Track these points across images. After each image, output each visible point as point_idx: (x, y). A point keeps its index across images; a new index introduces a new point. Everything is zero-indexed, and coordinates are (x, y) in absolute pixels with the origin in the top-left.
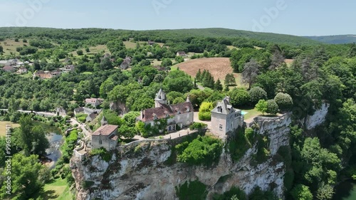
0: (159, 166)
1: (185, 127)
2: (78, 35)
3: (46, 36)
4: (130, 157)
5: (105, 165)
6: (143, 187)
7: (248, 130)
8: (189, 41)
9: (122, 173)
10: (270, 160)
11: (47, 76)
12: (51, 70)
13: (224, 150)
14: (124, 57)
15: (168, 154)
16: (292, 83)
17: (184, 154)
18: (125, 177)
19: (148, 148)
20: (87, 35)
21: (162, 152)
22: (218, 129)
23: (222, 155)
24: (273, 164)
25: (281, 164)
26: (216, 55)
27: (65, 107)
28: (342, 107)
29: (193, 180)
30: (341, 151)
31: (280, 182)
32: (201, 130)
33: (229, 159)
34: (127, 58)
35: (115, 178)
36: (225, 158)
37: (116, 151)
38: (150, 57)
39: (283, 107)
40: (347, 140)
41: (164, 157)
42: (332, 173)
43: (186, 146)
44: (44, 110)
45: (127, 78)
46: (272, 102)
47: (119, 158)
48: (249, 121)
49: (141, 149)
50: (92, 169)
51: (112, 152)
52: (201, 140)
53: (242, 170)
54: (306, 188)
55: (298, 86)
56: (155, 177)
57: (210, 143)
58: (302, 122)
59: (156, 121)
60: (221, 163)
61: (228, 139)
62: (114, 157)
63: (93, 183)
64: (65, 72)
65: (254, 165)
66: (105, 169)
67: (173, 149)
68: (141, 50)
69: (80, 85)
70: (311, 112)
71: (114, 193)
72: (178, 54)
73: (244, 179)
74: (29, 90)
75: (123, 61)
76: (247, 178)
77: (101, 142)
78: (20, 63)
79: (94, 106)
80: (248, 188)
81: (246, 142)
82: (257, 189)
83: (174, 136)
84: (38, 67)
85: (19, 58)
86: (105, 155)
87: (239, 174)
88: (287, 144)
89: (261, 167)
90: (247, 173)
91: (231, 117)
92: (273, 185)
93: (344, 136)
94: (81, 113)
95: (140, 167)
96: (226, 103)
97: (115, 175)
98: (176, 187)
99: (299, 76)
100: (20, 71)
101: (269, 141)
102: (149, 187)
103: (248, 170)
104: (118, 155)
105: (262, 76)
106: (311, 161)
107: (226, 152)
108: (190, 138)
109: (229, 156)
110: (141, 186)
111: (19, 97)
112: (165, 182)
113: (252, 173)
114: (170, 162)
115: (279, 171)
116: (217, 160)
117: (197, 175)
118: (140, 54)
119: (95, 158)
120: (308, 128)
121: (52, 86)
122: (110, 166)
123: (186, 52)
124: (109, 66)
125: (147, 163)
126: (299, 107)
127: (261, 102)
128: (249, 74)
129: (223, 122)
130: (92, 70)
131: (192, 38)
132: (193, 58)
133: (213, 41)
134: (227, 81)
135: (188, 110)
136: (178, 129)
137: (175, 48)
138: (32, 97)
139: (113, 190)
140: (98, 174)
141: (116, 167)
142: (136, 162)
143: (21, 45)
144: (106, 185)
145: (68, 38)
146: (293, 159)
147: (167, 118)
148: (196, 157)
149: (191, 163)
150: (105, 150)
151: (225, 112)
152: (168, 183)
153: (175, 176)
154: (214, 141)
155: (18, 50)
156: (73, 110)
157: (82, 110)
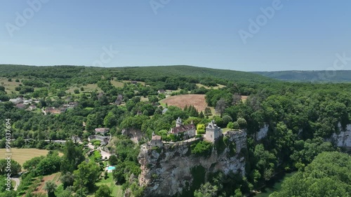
0: (183, 156)
1: (192, 137)
4: (170, 151)
5: (158, 155)
6: (176, 167)
7: (225, 138)
8: (164, 80)
9: (166, 159)
10: (237, 156)
11: (57, 112)
12: (57, 107)
13: (213, 148)
14: (117, 95)
15: (187, 150)
16: (246, 113)
17: (195, 150)
18: (167, 162)
19: (178, 146)
20: (69, 74)
21: (184, 148)
22: (210, 137)
24: (238, 158)
25: (243, 158)
26: (189, 92)
27: (80, 136)
28: (276, 126)
29: (198, 165)
30: (276, 152)
31: (243, 169)
32: (201, 138)
34: (120, 96)
35: (163, 162)
36: (214, 153)
37: (163, 148)
38: (138, 95)
39: (242, 126)
40: (280, 146)
41: (185, 152)
42: (272, 164)
43: (195, 146)
44: (60, 139)
45: (123, 112)
46: (236, 123)
47: (165, 152)
48: (225, 133)
50: (152, 157)
51: (161, 148)
52: (201, 143)
53: (223, 160)
54: (257, 171)
55: (250, 114)
56: (180, 162)
57: (206, 144)
58: (254, 136)
59: (179, 133)
60: (212, 156)
61: (215, 142)
62: (162, 151)
63: (152, 165)
64: (70, 108)
65: (229, 157)
66: (158, 157)
67: (189, 147)
68: (128, 89)
69: (88, 118)
70: (258, 130)
71: (162, 170)
72: (159, 92)
75: (116, 98)
76: (225, 165)
77: (156, 144)
79: (103, 134)
80: (226, 171)
81: (224, 144)
82: (231, 171)
83: (190, 140)
84: (44, 104)
86: (158, 150)
87: (222, 163)
88: (245, 147)
89: (232, 159)
90: (225, 162)
91: (216, 131)
92: (239, 170)
93: (278, 143)
94: (94, 140)
95: (174, 156)
96: (213, 123)
97: (163, 160)
98: (190, 168)
99: (250, 108)
100: (31, 107)
101: (236, 145)
102: (178, 168)
103: (226, 160)
104: (164, 149)
105: (229, 109)
106: (259, 157)
107: (215, 149)
108: (196, 142)
109: (216, 151)
110: (174, 167)
111: (35, 129)
112: (186, 166)
113: (228, 162)
114: (188, 154)
115: (242, 162)
116: (210, 154)
117: (201, 162)
118: (129, 93)
119: (153, 151)
120: (258, 139)
121: (64, 119)
122: (161, 156)
123: (165, 89)
124: (106, 102)
125: (177, 154)
126: (251, 126)
127: (230, 123)
128: (221, 108)
129: (213, 133)
130: (92, 106)
131: (167, 77)
132: (173, 95)
133: (184, 79)
134: (206, 112)
135: (193, 128)
137: (155, 87)
138: (47, 129)
139: (161, 168)
140: (154, 160)
141: (163, 156)
142: (172, 153)
143: (16, 84)
144: (158, 166)
145: (53, 76)
146: (249, 156)
147: (183, 132)
148: (200, 151)
149: (198, 155)
150: (158, 147)
151: (213, 128)
153: (190, 162)
154: (209, 144)
155: (17, 89)
156: (87, 137)
157: (94, 137)
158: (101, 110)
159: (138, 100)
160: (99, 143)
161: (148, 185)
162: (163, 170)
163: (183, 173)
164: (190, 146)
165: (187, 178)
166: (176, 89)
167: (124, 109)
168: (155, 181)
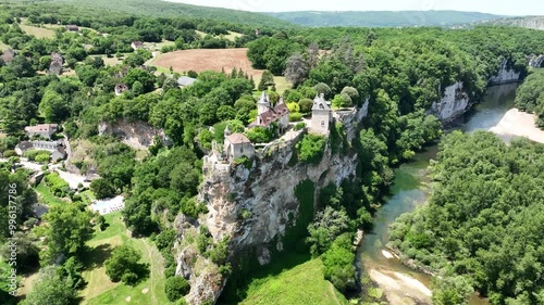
0: (286, 168)
4: (267, 162)
5: (247, 172)
7: (338, 124)
9: (261, 178)
10: (349, 153)
13: (327, 145)
15: (291, 154)
17: (302, 153)
18: (261, 183)
19: (277, 151)
21: (288, 153)
22: (318, 126)
23: (325, 151)
24: (351, 157)
26: (190, 45)
28: (378, 97)
29: (305, 179)
30: (385, 139)
31: (354, 173)
32: (305, 129)
33: (330, 154)
34: (56, 56)
35: (256, 185)
36: (327, 153)
37: (255, 158)
40: (387, 128)
41: (288, 159)
43: (300, 146)
45: (76, 89)
46: (346, 97)
47: (258, 165)
48: (336, 116)
49: (272, 153)
50: (238, 180)
51: (252, 160)
52: (308, 139)
53: (334, 164)
54: (375, 173)
56: (281, 180)
57: (316, 140)
60: (324, 159)
62: (254, 164)
63: (236, 194)
65: (341, 158)
66: (247, 177)
67: (294, 150)
68: (68, 41)
71: (255, 201)
73: (336, 173)
75: (50, 61)
76: (338, 171)
77: (242, 151)
79: (47, 137)
80: (338, 181)
82: (344, 179)
86: (247, 164)
87: (333, 168)
88: (354, 136)
89: (346, 159)
90: (337, 167)
92: (351, 176)
93: (384, 124)
95: (273, 170)
97: (256, 182)
98: (294, 188)
101: (347, 134)
102: (278, 190)
103: (338, 164)
104: (257, 159)
106: (371, 150)
107: (328, 147)
108: (301, 137)
109: (330, 151)
110: (274, 190)
112: (289, 184)
113: (341, 166)
114: (293, 162)
115: (355, 162)
116: (322, 157)
117: (308, 174)
118: (74, 49)
119: (239, 167)
122: (251, 173)
123: (143, 42)
124: (27, 70)
125: (277, 166)
127: (336, 96)
128: (295, 70)
129: (325, 118)
131: (133, 19)
132: (165, 51)
133: (168, 23)
136: (283, 131)
137: (123, 37)
139: (254, 198)
140: (241, 184)
141: (257, 172)
142: (270, 166)
144: (249, 194)
147: (276, 121)
148: (311, 154)
150: (247, 158)
151: (327, 108)
153: (295, 177)
154: (319, 138)
156: (11, 147)
157: (30, 146)
158: (24, 88)
159: (99, 64)
160: (47, 156)
161: (236, 234)
162: (257, 200)
163: (283, 198)
164: (294, 147)
165: (291, 206)
166: (159, 41)
167: (74, 83)
168: (245, 224)
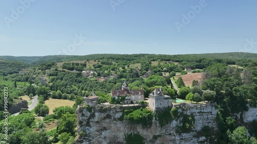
0: (115, 120)
1: (136, 103)
2: (129, 58)
3: (111, 58)
4: (101, 112)
5: (89, 114)
6: (106, 130)
9: (96, 119)
10: (194, 133)
11: (102, 80)
12: (105, 76)
13: (154, 118)
14: (147, 71)
15: (121, 114)
17: (129, 116)
18: (97, 122)
19: (110, 109)
21: (117, 112)
23: (153, 121)
24: (197, 137)
25: (204, 138)
29: (136, 133)
32: (144, 105)
33: (158, 124)
34: (149, 71)
35: (93, 122)
37: (94, 108)
38: (165, 71)
41: (119, 115)
43: (131, 112)
46: (196, 95)
47: (95, 112)
49: (106, 108)
50: (83, 115)
51: (92, 108)
52: (142, 110)
53: (170, 134)
56: (113, 125)
57: (147, 113)
59: (118, 97)
60: (153, 126)
61: (157, 111)
62: (93, 111)
63: (83, 122)
64: (112, 78)
65: (179, 133)
66: (89, 116)
67: (123, 112)
68: (160, 67)
69: (116, 85)
70: (246, 110)
71: (91, 129)
72: (185, 70)
73: (171, 141)
74: (91, 87)
75: (145, 73)
76: (174, 141)
77: (88, 103)
78: (92, 72)
81: (170, 116)
84: (99, 75)
85: (92, 70)
86: (89, 109)
87: (168, 137)
88: (212, 126)
89: (184, 135)
90: (173, 137)
91: (160, 99)
95: (105, 118)
96: (158, 90)
97: (92, 120)
98: (125, 135)
100: (90, 76)
101: (194, 120)
102: (109, 130)
103: (174, 136)
107: (156, 119)
109: (158, 122)
110: (105, 129)
111: (86, 90)
112: (118, 130)
113: (177, 138)
114: (121, 119)
115: (202, 142)
117: (138, 130)
119: (85, 109)
120: (245, 121)
122: (91, 115)
124: (137, 75)
125: (109, 117)
127: (190, 94)
129: (154, 101)
130: (126, 77)
132: (194, 72)
133: (220, 61)
135: (140, 94)
136: (132, 103)
137: (185, 66)
139: (91, 127)
140: (85, 118)
141: (93, 116)
142: (103, 115)
143: (96, 63)
144: (88, 124)
145: (123, 59)
147: (125, 96)
148: (135, 118)
149: (132, 121)
150: (89, 106)
151: (155, 95)
152: (120, 130)
153: (124, 128)
155: (94, 66)
162: (93, 129)
168: (85, 139)
